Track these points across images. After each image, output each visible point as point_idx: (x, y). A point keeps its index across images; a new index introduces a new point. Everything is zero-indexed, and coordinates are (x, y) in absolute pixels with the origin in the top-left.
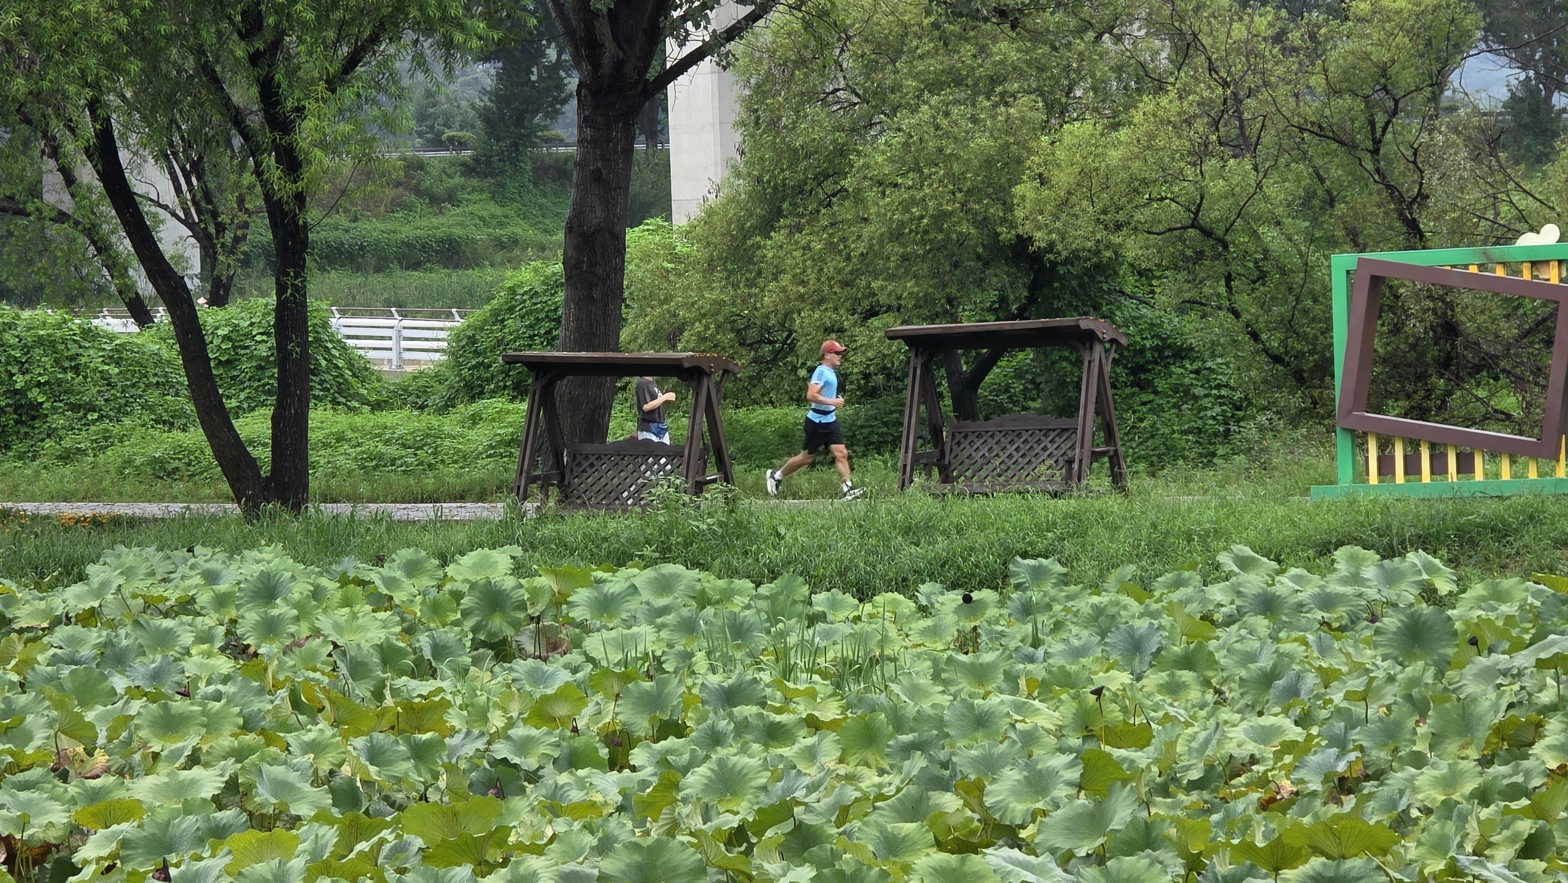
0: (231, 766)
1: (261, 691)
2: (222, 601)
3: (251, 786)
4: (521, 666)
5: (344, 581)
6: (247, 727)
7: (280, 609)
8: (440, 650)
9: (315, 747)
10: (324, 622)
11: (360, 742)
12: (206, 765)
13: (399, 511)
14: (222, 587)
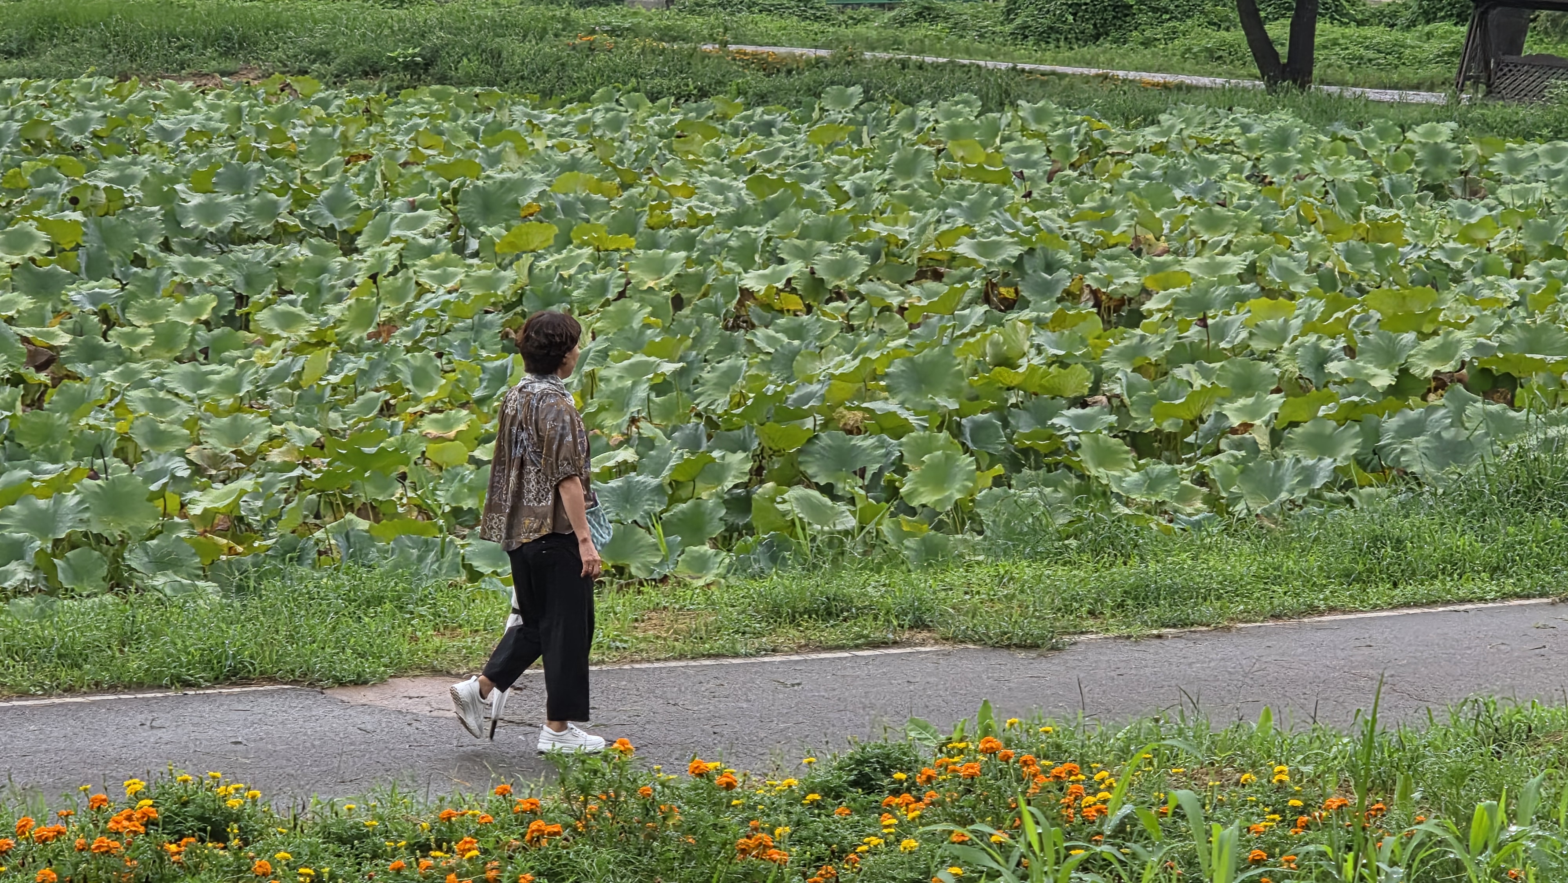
0: (1251, 255)
1: (1275, 207)
2: (1251, 144)
3: (1265, 269)
4: (1453, 203)
5: (1334, 137)
6: (1264, 230)
7: (1291, 153)
8: (1396, 189)
9: (1310, 247)
10: (1318, 166)
11: (1340, 246)
12: (1235, 254)
13: (1373, 94)
14: (1252, 135)
